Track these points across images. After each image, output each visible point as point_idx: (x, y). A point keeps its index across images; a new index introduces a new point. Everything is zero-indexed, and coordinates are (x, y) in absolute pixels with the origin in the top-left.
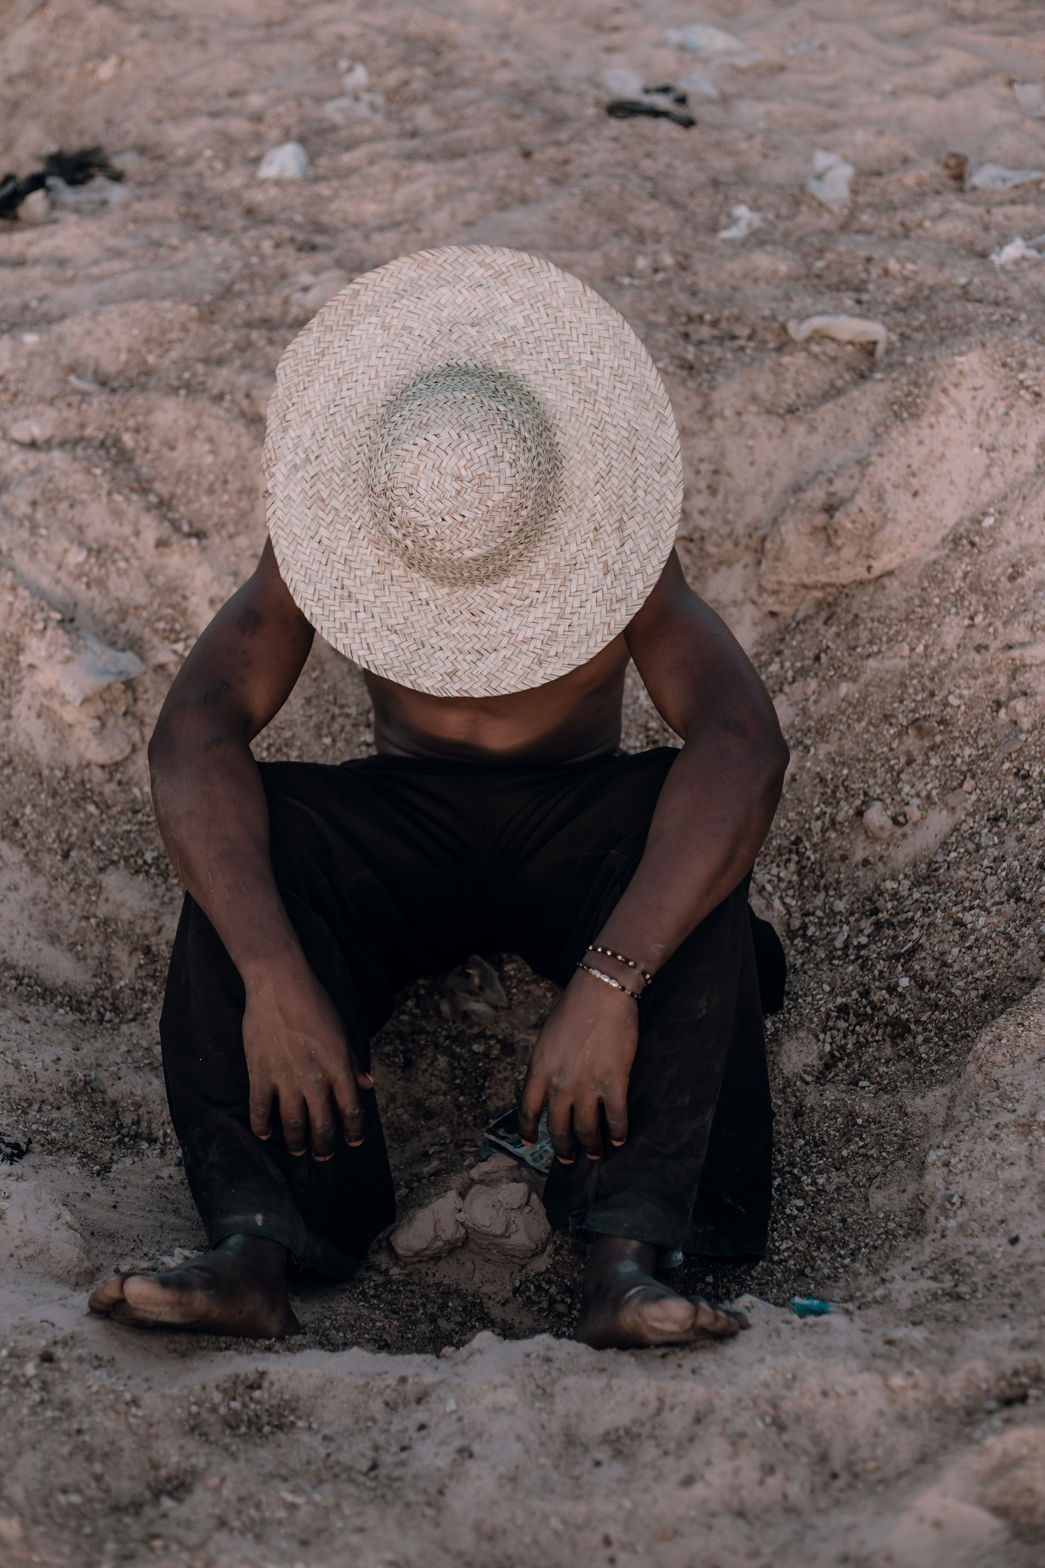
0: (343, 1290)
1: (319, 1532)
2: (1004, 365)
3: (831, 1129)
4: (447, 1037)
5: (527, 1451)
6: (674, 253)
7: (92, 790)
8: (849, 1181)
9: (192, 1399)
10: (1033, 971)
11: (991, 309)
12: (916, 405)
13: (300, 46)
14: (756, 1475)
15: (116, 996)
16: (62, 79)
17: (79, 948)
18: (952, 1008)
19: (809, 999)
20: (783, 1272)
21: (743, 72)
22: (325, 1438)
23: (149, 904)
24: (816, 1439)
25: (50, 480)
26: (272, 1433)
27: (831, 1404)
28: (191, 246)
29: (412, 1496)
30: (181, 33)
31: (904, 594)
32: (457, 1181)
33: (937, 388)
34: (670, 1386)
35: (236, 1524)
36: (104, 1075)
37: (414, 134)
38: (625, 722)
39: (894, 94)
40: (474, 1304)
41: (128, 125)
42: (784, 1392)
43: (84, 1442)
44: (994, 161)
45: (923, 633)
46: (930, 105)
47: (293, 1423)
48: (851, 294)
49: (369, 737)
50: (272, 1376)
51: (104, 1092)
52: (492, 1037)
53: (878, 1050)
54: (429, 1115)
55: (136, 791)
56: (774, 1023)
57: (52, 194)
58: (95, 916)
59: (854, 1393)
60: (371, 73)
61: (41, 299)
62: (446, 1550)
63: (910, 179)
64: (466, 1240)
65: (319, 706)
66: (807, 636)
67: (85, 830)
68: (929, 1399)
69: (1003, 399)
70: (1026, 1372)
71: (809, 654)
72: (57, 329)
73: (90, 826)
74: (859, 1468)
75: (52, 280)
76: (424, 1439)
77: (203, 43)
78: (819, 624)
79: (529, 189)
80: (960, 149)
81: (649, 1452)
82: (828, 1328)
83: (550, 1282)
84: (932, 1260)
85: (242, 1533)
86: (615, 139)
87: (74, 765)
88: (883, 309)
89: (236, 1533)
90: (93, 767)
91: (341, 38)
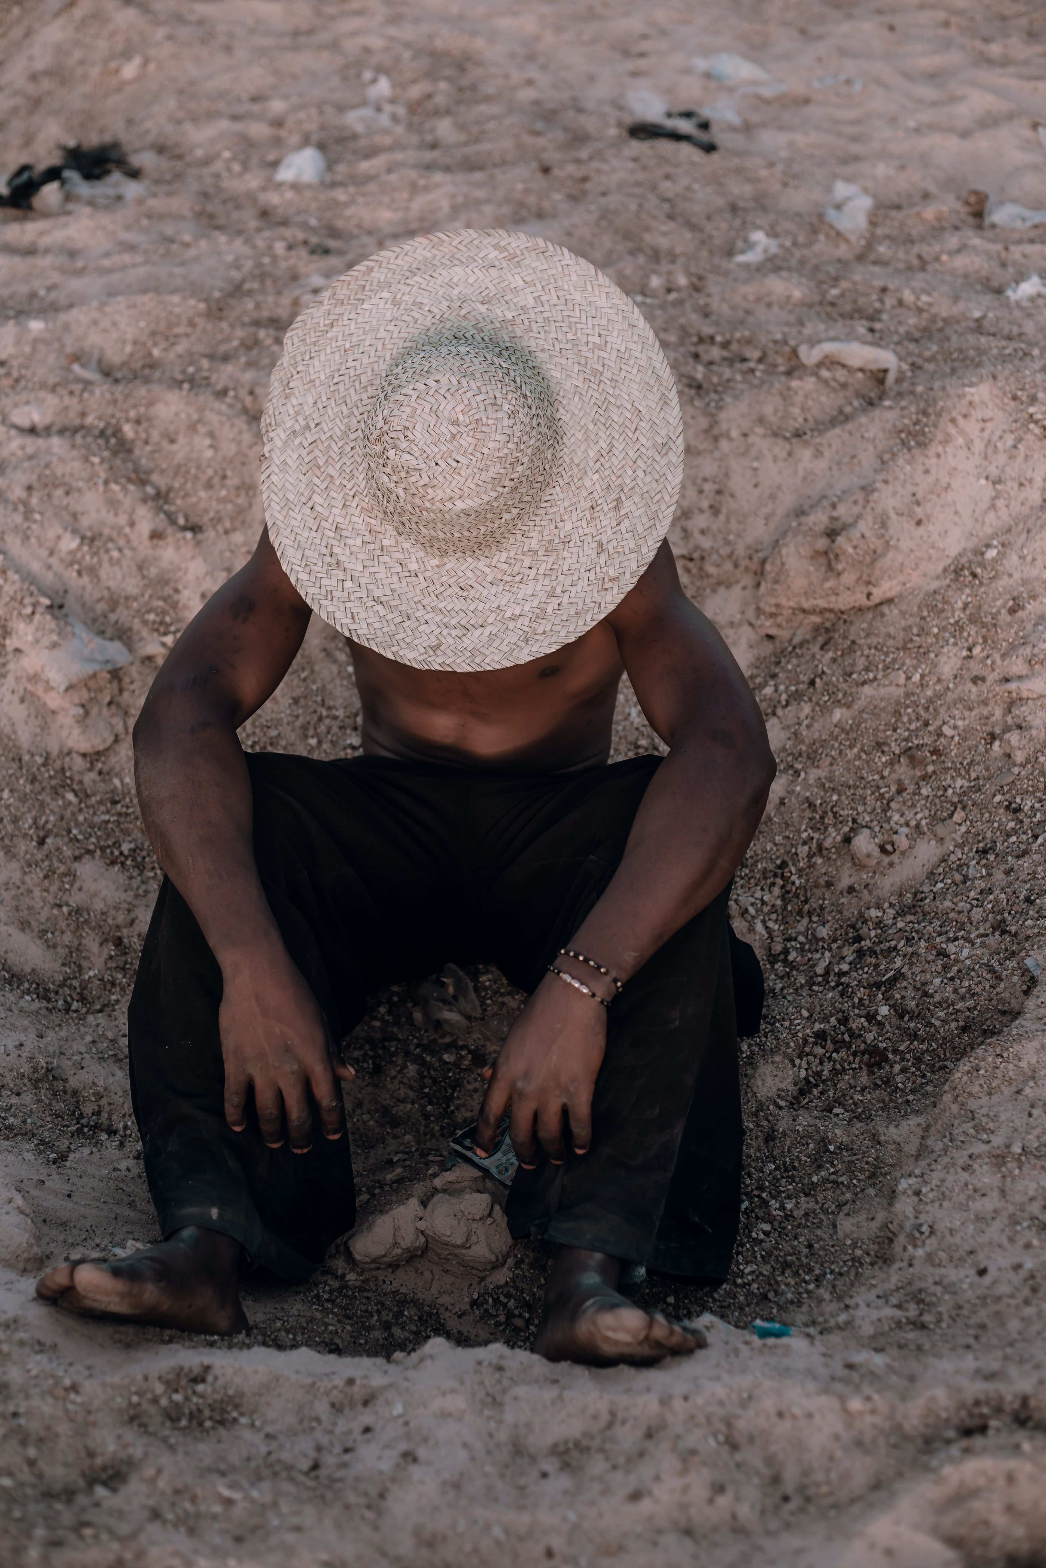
0: (297, 1293)
1: (254, 1529)
2: (1015, 398)
3: (803, 1155)
4: (418, 1046)
5: (473, 1459)
6: (689, 274)
7: (71, 778)
8: (817, 1207)
9: (133, 1389)
10: (1014, 1004)
11: (1004, 343)
12: (924, 434)
13: (325, 55)
14: (705, 1494)
15: (84, 986)
16: (85, 77)
17: (50, 935)
18: (931, 1038)
19: (787, 1024)
20: (746, 1296)
21: (767, 102)
22: (268, 1436)
23: (123, 896)
24: (769, 1461)
25: (47, 466)
26: (213, 1428)
27: (787, 1424)
28: (203, 244)
29: (351, 1498)
30: (208, 37)
31: (903, 622)
32: (419, 1189)
33: (945, 418)
34: (623, 1400)
35: (170, 1516)
36: (66, 1063)
37: (434, 146)
38: (615, 739)
39: (917, 130)
40: (430, 1314)
41: (148, 125)
42: (739, 1411)
43: (20, 1426)
44: (1015, 201)
45: (920, 662)
46: (953, 143)
47: (235, 1420)
48: (864, 322)
49: (355, 740)
50: (217, 1371)
51: (65, 1080)
52: (463, 1047)
53: (854, 1078)
54: (395, 1123)
55: (117, 782)
56: (750, 1046)
57: (67, 187)
58: (68, 905)
59: (810, 1416)
60: (394, 86)
61: (49, 289)
62: (384, 1554)
63: (929, 213)
64: (426, 1249)
65: (306, 706)
66: (803, 660)
67: (62, 818)
68: (887, 1425)
69: (1012, 432)
70: (987, 1402)
71: (804, 678)
72: (63, 317)
73: (68, 814)
74: (811, 1492)
75: (62, 270)
76: (368, 1441)
77: (228, 49)
78: (815, 649)
79: (546, 204)
80: (981, 187)
81: (597, 1466)
82: (788, 1349)
83: (508, 1296)
84: (898, 1289)
85: (176, 1526)
86: (635, 160)
87: (55, 752)
88: (896, 338)
89: (169, 1526)
90: (74, 755)
91: (367, 50)
